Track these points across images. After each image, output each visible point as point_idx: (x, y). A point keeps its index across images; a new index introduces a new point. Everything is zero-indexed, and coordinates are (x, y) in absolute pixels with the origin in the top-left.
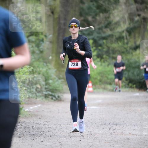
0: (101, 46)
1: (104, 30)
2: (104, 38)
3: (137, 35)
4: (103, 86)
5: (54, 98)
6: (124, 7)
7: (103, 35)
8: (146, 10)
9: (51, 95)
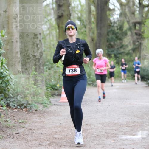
0: (118, 57)
1: (120, 49)
2: (120, 54)
3: (137, 52)
4: (119, 79)
5: (94, 85)
6: (130, 37)
7: (119, 52)
8: (142, 39)
9: (92, 84)
